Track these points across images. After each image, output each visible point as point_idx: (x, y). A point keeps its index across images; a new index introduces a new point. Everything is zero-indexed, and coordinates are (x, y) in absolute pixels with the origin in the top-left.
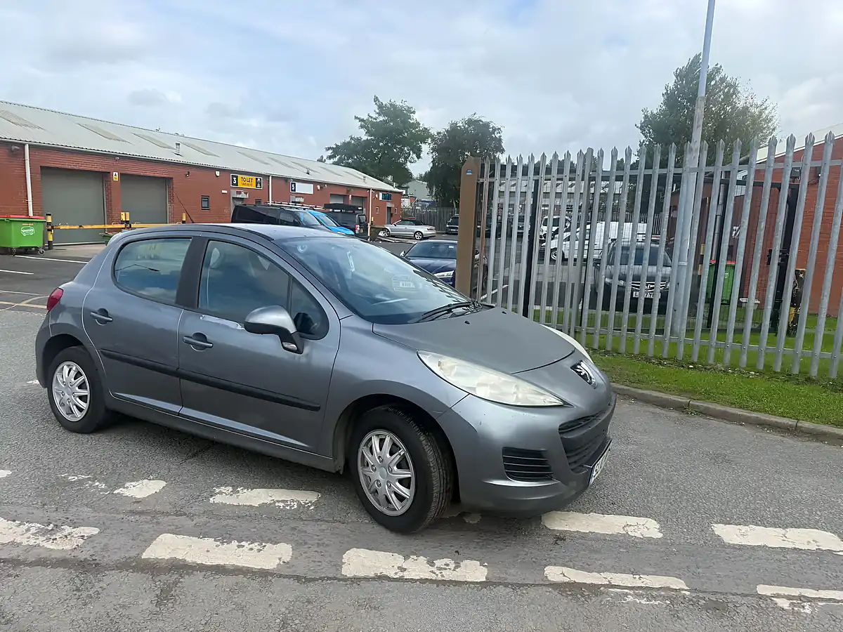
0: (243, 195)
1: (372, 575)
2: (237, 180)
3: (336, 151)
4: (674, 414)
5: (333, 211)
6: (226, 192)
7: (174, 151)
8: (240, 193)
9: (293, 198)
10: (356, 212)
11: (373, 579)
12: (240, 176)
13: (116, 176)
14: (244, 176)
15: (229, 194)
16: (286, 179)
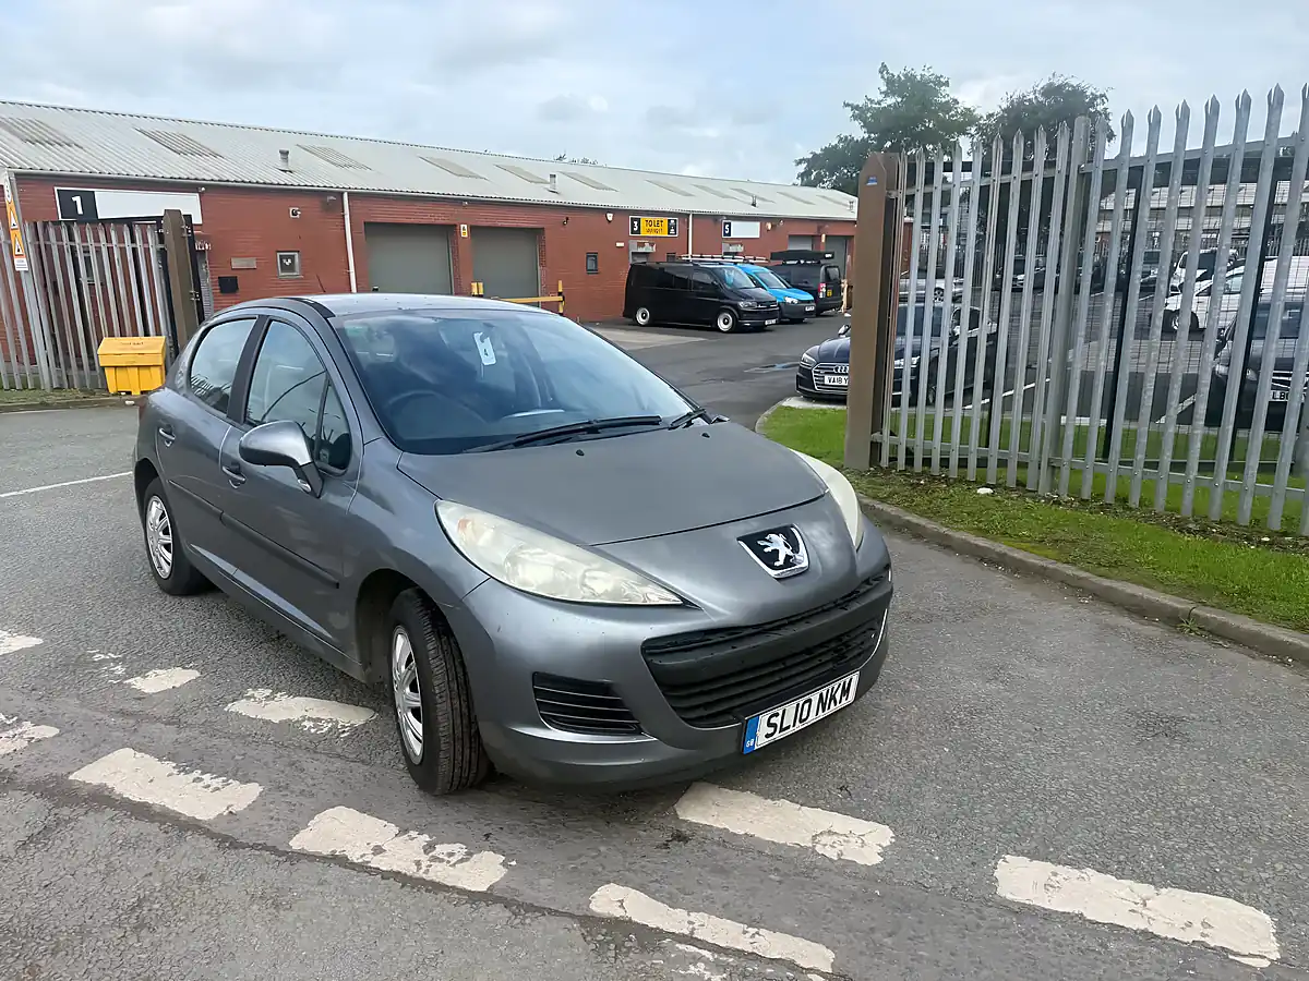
0: (647, 248)
1: (326, 852)
2: (639, 225)
3: (814, 162)
4: (1154, 631)
5: (785, 264)
6: (622, 244)
7: (548, 186)
8: (642, 245)
9: (726, 247)
10: (822, 262)
11: (324, 859)
12: (643, 219)
13: (464, 231)
14: (649, 218)
15: (626, 248)
16: (715, 218)
